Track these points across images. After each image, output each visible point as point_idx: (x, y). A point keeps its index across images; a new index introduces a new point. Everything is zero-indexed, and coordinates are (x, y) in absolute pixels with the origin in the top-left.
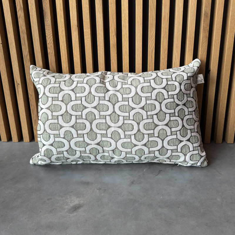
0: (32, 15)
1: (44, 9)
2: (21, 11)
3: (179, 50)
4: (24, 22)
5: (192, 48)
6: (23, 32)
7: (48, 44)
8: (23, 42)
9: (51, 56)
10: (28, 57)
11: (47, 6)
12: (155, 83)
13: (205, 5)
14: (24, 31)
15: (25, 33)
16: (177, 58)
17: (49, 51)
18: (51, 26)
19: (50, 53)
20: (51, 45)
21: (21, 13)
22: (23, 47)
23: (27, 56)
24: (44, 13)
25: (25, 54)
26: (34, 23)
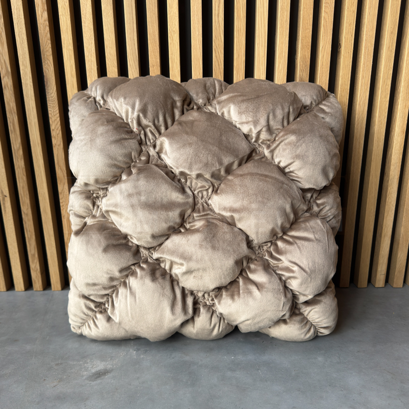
0: (26, 84)
1: (45, 74)
2: (8, 78)
4: (13, 95)
6: (11, 111)
7: (53, 130)
8: (12, 127)
9: (58, 150)
10: (21, 152)
11: (49, 70)
13: (300, 68)
14: (14, 109)
15: (14, 112)
17: (54, 141)
18: (57, 102)
19: (55, 144)
20: (58, 132)
21: (8, 80)
22: (12, 136)
23: (18, 150)
24: (45, 80)
25: (15, 148)
26: (30, 96)
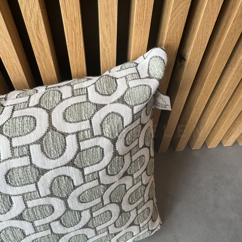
3: (114, 22)
5: (147, 16)
12: (45, 153)
16: (108, 42)
